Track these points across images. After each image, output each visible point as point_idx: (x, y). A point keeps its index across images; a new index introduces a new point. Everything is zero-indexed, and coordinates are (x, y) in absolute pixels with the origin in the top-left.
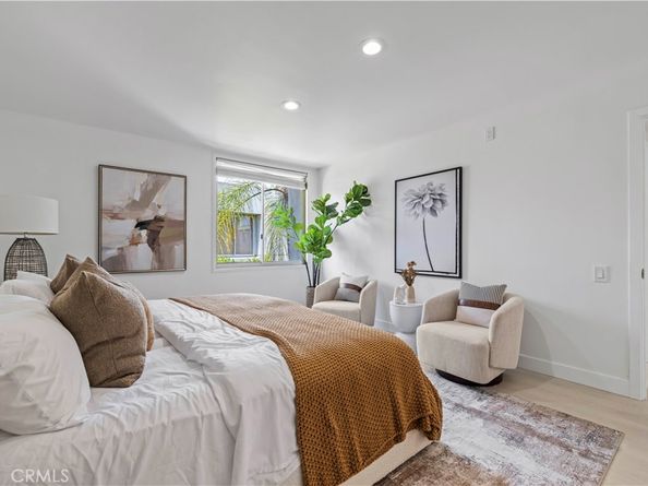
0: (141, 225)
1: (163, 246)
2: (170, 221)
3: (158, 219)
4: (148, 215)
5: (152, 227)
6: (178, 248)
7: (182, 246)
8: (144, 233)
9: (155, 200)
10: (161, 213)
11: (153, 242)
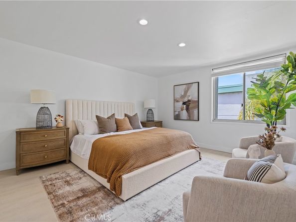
0: (184, 103)
1: (190, 111)
2: (193, 101)
3: (189, 101)
4: (186, 100)
5: (187, 104)
6: (196, 112)
7: (197, 111)
8: (185, 106)
9: (188, 94)
10: (190, 98)
11: (187, 109)
